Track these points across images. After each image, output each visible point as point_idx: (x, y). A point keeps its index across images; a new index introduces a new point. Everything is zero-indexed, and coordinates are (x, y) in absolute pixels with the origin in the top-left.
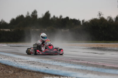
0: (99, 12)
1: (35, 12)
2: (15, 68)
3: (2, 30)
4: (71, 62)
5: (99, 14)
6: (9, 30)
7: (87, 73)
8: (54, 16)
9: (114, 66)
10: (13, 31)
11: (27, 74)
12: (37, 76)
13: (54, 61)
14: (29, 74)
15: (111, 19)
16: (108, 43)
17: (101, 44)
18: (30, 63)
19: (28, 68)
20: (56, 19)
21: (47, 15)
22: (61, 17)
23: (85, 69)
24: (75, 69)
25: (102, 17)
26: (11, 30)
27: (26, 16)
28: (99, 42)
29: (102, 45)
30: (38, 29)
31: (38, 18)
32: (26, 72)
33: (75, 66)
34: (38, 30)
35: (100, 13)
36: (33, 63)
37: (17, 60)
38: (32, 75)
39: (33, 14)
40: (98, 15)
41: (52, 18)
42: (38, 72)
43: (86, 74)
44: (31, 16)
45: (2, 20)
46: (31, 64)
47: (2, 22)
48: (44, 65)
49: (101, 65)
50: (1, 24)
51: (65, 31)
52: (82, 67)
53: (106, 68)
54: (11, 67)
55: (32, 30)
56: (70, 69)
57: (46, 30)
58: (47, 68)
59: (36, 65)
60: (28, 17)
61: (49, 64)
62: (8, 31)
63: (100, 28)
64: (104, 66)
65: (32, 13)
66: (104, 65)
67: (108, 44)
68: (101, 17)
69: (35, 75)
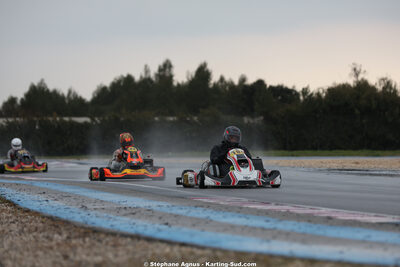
0: (354, 64)
1: (167, 66)
2: (75, 226)
3: (66, 119)
4: (241, 208)
5: (355, 69)
6: (88, 120)
7: (274, 238)
8: (222, 79)
9: (359, 218)
10: (98, 121)
11: (104, 242)
12: (130, 247)
13: (196, 207)
14: (107, 243)
15: (388, 85)
16: (378, 156)
17: (357, 159)
18: (124, 212)
19: (112, 226)
20: (227, 88)
21: (203, 73)
22: (243, 80)
23: (272, 227)
24: (246, 226)
25: (362, 79)
26: (93, 120)
27: (141, 77)
28: (352, 152)
29: (357, 163)
30: (172, 115)
31: (175, 84)
32: (129, 240)
33: (248, 218)
34: (171, 119)
35: (358, 69)
36: (134, 212)
37: (89, 206)
38: (115, 246)
39: (162, 73)
40: (350, 75)
41: (214, 84)
42: (137, 237)
43: (268, 241)
44: (154, 79)
45: (70, 92)
46: (125, 215)
47: (71, 96)
48: (160, 218)
49: (323, 218)
50: (67, 101)
51: (251, 121)
52: (268, 221)
53: (331, 225)
54: (67, 223)
55: (156, 119)
56: (232, 228)
57: (195, 118)
58: (167, 224)
59: (139, 218)
60: (146, 81)
61: (176, 216)
62: (86, 123)
63: (357, 112)
64: (329, 218)
65: (160, 70)
66: (333, 215)
67: (377, 159)
68: (360, 78)
69: (126, 245)
